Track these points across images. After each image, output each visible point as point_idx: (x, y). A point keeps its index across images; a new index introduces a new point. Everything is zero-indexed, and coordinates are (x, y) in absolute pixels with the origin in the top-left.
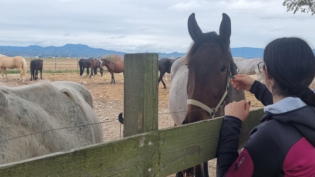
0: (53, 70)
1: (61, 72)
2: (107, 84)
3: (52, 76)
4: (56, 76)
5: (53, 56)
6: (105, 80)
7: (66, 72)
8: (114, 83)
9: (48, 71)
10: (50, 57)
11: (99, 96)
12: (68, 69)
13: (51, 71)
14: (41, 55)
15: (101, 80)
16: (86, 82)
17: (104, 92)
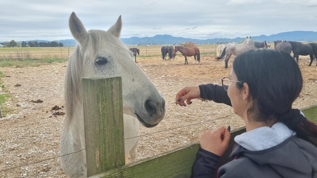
0: (145, 55)
1: (150, 56)
2: (182, 65)
3: (143, 60)
4: (146, 59)
5: (147, 44)
6: (181, 62)
7: (153, 56)
8: (187, 64)
9: (142, 56)
10: (145, 44)
11: (174, 75)
12: (156, 54)
13: (143, 56)
14: (139, 44)
15: (178, 62)
16: (166, 64)
17: (178, 72)
